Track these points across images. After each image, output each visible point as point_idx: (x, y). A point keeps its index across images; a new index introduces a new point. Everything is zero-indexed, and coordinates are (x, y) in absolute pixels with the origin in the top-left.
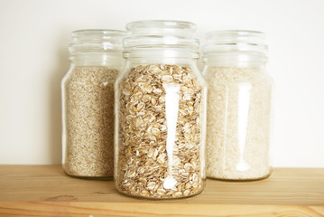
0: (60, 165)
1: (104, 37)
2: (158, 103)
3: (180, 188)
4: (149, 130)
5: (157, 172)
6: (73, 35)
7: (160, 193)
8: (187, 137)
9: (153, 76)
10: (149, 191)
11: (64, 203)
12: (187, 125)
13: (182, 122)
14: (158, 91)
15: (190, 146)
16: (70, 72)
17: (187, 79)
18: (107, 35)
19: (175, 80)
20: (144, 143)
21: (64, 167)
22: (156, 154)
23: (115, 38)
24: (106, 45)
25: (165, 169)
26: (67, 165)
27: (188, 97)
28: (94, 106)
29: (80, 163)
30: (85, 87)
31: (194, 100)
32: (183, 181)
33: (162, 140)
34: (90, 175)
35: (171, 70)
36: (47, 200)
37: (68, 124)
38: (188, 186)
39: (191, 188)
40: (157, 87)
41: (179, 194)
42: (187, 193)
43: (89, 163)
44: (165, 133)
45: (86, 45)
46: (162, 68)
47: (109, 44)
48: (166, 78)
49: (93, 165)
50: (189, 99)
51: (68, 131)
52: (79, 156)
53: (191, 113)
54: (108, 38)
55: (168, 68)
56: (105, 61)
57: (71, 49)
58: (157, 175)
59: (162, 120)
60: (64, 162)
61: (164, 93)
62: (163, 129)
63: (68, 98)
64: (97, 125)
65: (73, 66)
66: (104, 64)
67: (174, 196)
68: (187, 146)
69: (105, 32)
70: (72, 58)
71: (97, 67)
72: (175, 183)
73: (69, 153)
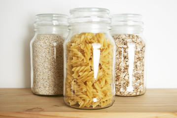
0: (30, 88)
1: (54, 18)
2: (125, 52)
3: (135, 91)
4: (121, 64)
5: (124, 84)
6: (36, 17)
7: (126, 94)
8: (138, 68)
9: (123, 39)
10: (121, 92)
11: (37, 113)
12: (139, 62)
13: (136, 61)
14: (125, 46)
15: (140, 72)
16: (35, 37)
17: (138, 41)
18: (55, 17)
19: (133, 41)
20: (118, 70)
21: (32, 89)
22: (124, 75)
23: (59, 18)
24: (55, 23)
25: (128, 82)
26: (34, 88)
27: (139, 49)
28: (47, 56)
29: (40, 88)
30: (42, 45)
31: (142, 50)
32: (136, 88)
33: (127, 69)
34: (45, 94)
35: (131, 37)
36: (26, 111)
37: (34, 66)
38: (139, 90)
39: (140, 92)
40: (125, 44)
41: (135, 94)
42: (138, 94)
43: (45, 87)
44: (128, 66)
45: (44, 22)
46: (127, 36)
47: (56, 21)
48: (129, 40)
49: (47, 89)
50: (140, 50)
51: (34, 70)
52: (39, 84)
53: (140, 56)
54: (56, 18)
55: (129, 36)
56: (54, 31)
57: (35, 25)
58: (125, 85)
59: (127, 60)
60: (32, 86)
61: (128, 47)
62: (127, 64)
63: (33, 52)
64: (49, 67)
65: (36, 34)
66: (54, 33)
67: (132, 95)
68: (138, 72)
69: (54, 15)
70: (35, 30)
71: (49, 34)
72: (133, 89)
73: (34, 82)
